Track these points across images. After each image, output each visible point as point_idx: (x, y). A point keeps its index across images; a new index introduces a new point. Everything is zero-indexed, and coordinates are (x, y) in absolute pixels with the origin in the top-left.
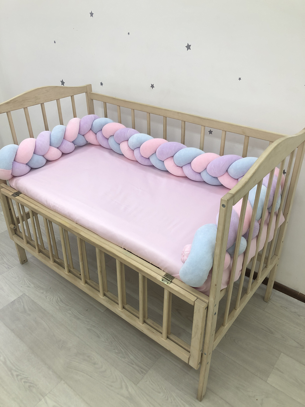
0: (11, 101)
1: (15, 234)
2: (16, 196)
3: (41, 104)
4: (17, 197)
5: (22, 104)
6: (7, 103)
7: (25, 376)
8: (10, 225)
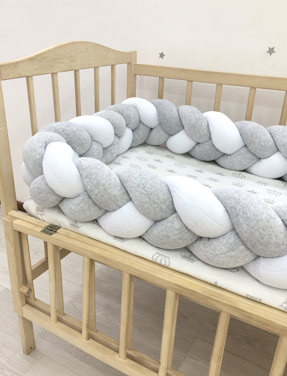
0: (37, 56)
1: (25, 303)
2: (51, 234)
3: (75, 71)
4: (55, 235)
5: (52, 66)
6: (32, 59)
8: (19, 289)
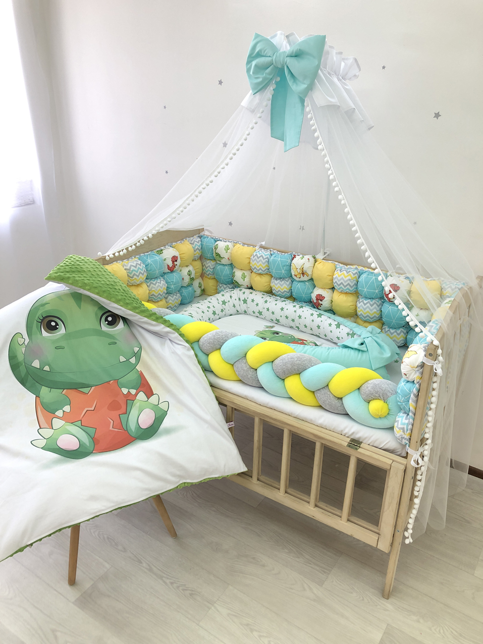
7: (181, 583)
